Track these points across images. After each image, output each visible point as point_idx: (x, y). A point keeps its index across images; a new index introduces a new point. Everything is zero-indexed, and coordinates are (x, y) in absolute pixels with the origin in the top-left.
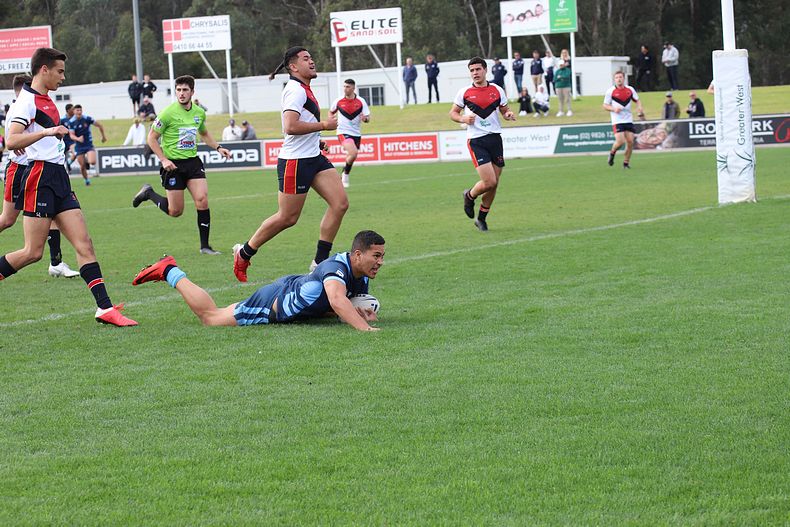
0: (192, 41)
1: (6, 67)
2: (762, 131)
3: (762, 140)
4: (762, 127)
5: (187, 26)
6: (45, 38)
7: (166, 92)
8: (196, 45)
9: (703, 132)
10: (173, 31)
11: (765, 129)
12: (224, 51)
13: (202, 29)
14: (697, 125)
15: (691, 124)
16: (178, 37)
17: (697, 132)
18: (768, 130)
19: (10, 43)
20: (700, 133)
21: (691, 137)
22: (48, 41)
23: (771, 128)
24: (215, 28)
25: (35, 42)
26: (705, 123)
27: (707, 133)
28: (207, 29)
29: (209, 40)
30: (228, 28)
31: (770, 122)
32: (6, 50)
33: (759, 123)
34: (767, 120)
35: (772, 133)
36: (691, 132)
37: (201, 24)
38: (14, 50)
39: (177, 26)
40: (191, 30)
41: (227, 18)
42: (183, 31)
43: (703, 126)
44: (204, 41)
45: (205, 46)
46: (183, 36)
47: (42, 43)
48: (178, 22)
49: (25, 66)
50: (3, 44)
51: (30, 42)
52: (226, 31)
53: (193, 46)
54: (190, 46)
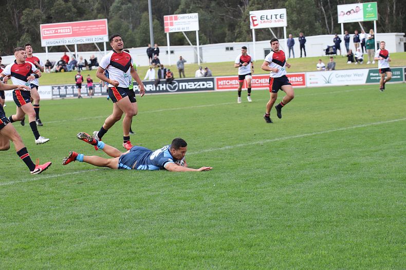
0: (178, 26)
1: (85, 40)
5: (176, 19)
6: (104, 25)
7: (166, 53)
10: (169, 21)
12: (195, 31)
13: (183, 20)
16: (172, 24)
19: (86, 28)
22: (105, 27)
24: (190, 20)
28: (186, 20)
29: (187, 26)
30: (197, 19)
32: (84, 32)
37: (184, 18)
38: (88, 31)
39: (171, 19)
40: (178, 21)
41: (196, 14)
42: (174, 21)
44: (185, 26)
45: (185, 29)
46: (174, 24)
47: (103, 28)
48: (172, 17)
49: (94, 39)
50: (83, 28)
51: (96, 27)
52: (196, 21)
53: (180, 29)
54: (178, 29)
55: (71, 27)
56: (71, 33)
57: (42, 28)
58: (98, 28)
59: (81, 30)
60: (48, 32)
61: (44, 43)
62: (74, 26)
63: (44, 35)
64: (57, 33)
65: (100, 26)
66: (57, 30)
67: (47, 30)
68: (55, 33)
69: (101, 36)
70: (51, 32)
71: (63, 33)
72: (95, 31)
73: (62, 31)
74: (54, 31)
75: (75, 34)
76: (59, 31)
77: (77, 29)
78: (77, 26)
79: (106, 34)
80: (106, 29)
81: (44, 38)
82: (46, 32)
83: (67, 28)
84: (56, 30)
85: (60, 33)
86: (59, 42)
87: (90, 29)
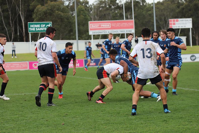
0: (179, 25)
1: (119, 31)
5: (177, 21)
8: (180, 26)
10: (172, 22)
12: (189, 29)
13: (182, 22)
16: (174, 24)
19: (120, 24)
22: (133, 24)
24: (187, 22)
25: (129, 24)
28: (184, 22)
29: (185, 25)
30: (191, 22)
32: (119, 26)
37: (182, 21)
38: (122, 26)
39: (174, 21)
40: (179, 22)
41: (191, 19)
42: (176, 22)
44: (183, 25)
45: (183, 27)
46: (176, 24)
47: (131, 25)
48: (175, 20)
49: (125, 31)
50: (118, 25)
51: (127, 24)
52: (190, 23)
53: (179, 27)
54: (178, 27)
55: (110, 24)
56: (110, 27)
57: (90, 24)
58: (128, 25)
59: (117, 25)
60: (94, 26)
61: (91, 33)
62: (112, 23)
63: (91, 28)
64: (101, 27)
65: (130, 23)
66: (101, 25)
67: (93, 25)
68: (99, 27)
69: (130, 30)
70: (96, 26)
71: (105, 27)
72: (126, 26)
73: (104, 26)
74: (98, 26)
75: (112, 28)
76: (102, 25)
77: (114, 25)
78: (114, 23)
79: (133, 28)
80: (133, 25)
81: (91, 29)
82: (92, 26)
83: (108, 24)
84: (99, 25)
85: (103, 27)
86: (102, 32)
87: (123, 25)
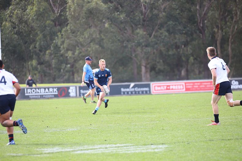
2: (53, 92)
3: (53, 96)
4: (53, 91)
9: (30, 92)
11: (54, 91)
14: (28, 90)
15: (26, 90)
17: (28, 92)
18: (56, 92)
20: (29, 93)
21: (26, 94)
23: (57, 91)
26: (31, 89)
27: (32, 93)
31: (56, 89)
33: (52, 89)
34: (55, 88)
35: (57, 93)
36: (26, 92)
43: (30, 90)
